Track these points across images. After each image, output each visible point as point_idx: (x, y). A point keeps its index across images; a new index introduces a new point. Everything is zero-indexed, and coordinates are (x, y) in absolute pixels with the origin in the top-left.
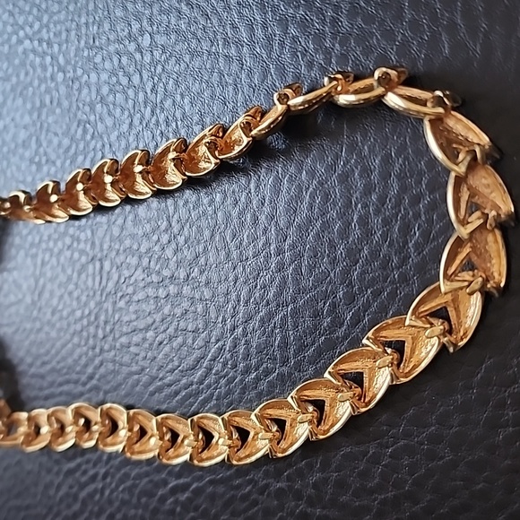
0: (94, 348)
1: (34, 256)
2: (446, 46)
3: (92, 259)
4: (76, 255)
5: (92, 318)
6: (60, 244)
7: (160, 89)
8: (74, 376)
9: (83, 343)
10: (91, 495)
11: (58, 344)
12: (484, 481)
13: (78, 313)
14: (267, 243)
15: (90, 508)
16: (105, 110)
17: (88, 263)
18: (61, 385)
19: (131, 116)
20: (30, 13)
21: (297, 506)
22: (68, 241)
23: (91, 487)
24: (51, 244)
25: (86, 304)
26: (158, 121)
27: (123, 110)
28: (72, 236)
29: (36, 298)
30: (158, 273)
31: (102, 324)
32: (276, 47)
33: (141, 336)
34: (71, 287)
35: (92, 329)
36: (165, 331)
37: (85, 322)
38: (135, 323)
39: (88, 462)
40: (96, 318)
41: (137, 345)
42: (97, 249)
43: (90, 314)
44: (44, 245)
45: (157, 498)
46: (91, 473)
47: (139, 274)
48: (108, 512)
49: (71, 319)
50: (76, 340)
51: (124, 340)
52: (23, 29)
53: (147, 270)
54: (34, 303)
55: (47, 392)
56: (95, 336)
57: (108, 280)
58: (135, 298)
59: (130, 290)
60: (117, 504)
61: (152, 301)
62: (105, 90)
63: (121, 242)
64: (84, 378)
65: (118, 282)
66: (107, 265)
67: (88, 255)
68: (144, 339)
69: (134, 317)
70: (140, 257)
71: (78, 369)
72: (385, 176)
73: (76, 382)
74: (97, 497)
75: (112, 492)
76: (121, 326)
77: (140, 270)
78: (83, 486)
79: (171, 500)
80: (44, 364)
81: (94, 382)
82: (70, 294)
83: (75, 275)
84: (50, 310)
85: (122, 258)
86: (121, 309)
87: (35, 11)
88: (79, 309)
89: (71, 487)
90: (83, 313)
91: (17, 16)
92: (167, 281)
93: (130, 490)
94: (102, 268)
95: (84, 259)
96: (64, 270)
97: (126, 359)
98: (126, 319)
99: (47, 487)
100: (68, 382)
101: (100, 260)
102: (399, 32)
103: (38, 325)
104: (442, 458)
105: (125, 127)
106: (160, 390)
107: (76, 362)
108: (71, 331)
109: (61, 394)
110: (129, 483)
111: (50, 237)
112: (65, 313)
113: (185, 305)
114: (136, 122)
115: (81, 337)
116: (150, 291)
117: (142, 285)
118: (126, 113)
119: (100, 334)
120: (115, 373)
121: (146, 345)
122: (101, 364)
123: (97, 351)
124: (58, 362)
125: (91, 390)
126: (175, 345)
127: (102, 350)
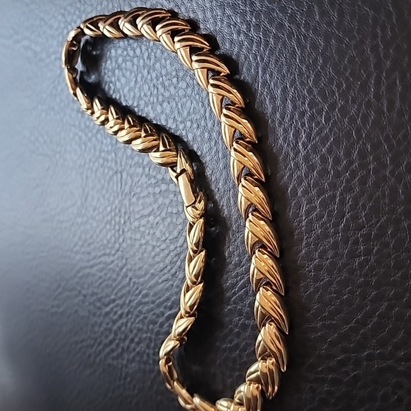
0: (119, 230)
1: (82, 174)
2: (317, 14)
3: (116, 172)
4: (106, 170)
5: (117, 211)
6: (96, 164)
7: (153, 57)
8: (108, 251)
9: (112, 228)
10: (120, 328)
11: (98, 232)
12: (348, 293)
13: (109, 209)
14: (217, 152)
15: (119, 337)
16: (121, 74)
17: (113, 175)
18: (100, 257)
19: (136, 77)
20: (74, 14)
21: (239, 320)
22: (101, 161)
23: (119, 323)
24: (91, 164)
25: (113, 203)
26: (151, 78)
27: (131, 72)
28: (104, 158)
29: (84, 201)
30: (155, 177)
31: (123, 214)
32: (219, 23)
33: (146, 219)
34: (104, 191)
35: (117, 219)
36: (160, 215)
37: (113, 214)
38: (142, 212)
39: (117, 306)
40: (119, 211)
41: (144, 226)
42: (119, 165)
43: (115, 208)
44: (87, 166)
45: (158, 324)
46: (119, 313)
47: (144, 179)
48: (130, 338)
49: (105, 213)
50: (108, 227)
51: (136, 223)
52: (70, 24)
53: (148, 176)
54: (82, 205)
55: (92, 263)
56: (119, 222)
58: (142, 195)
59: (139, 190)
60: (135, 331)
61: (151, 196)
62: (120, 60)
63: (133, 159)
64: (113, 252)
65: (131, 186)
66: (124, 175)
67: (113, 169)
68: (148, 221)
69: (141, 207)
70: (144, 168)
71: (110, 246)
72: (284, 100)
73: (109, 255)
74: (123, 328)
75: (132, 324)
76: (134, 214)
77: (144, 176)
78: (114, 322)
79: (167, 324)
80: (89, 244)
81: (120, 253)
82: (104, 196)
83: (106, 184)
84: (92, 208)
85: (133, 169)
86: (133, 203)
87: (77, 12)
88: (109, 206)
89: (108, 324)
90: (112, 208)
91: (66, 16)
92: (160, 182)
93: (142, 321)
94: (122, 177)
95: (111, 173)
96: (99, 182)
97: (138, 236)
98: (137, 209)
99: (93, 326)
100: (105, 254)
101: (121, 173)
102: (289, 7)
103: (85, 219)
104: (322, 280)
105: (132, 84)
106: (158, 254)
107: (109, 242)
108: (105, 221)
109: (100, 263)
110: (141, 317)
111: (90, 160)
112: (101, 210)
113: (172, 196)
114: (139, 79)
115: (111, 224)
116: (150, 189)
117: (145, 186)
118: (133, 74)
119: (122, 222)
120: (132, 246)
121: (149, 226)
122: (123, 241)
123: (121, 232)
124: (98, 242)
125: (117, 259)
126: (166, 223)
127: (123, 231)
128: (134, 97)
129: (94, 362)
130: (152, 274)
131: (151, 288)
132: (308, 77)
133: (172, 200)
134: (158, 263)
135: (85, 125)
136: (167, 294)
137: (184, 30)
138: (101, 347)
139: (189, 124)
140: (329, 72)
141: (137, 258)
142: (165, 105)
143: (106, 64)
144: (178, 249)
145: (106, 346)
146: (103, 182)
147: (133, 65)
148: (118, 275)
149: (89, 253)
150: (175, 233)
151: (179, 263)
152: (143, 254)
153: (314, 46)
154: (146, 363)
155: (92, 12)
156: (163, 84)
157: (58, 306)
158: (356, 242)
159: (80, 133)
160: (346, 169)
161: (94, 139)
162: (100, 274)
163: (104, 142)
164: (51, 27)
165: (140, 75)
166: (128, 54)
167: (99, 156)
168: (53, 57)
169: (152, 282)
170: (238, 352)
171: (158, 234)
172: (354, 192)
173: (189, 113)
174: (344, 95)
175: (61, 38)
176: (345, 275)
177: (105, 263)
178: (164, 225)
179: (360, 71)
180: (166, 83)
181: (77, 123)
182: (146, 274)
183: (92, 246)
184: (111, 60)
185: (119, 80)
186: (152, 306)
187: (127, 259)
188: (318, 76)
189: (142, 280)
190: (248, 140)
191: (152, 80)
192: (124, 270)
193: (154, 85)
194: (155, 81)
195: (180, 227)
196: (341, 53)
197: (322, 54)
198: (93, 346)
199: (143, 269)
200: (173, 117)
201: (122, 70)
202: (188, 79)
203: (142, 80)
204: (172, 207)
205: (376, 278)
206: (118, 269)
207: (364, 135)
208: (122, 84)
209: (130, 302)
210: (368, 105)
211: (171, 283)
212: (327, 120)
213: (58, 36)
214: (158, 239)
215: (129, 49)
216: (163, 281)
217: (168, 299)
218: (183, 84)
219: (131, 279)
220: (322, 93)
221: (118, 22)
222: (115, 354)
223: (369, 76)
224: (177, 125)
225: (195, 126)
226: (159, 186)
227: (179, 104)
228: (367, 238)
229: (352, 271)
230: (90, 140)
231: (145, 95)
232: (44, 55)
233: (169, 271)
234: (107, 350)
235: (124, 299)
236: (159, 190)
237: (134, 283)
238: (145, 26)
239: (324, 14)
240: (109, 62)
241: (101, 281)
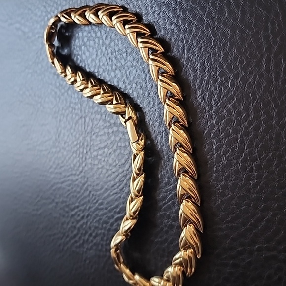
0: (82, 158)
1: (56, 118)
3: (81, 118)
4: (74, 116)
5: (82, 144)
6: (67, 111)
7: (109, 38)
8: (74, 172)
9: (78, 156)
10: (82, 226)
11: (67, 158)
12: (245, 205)
13: (75, 143)
14: (154, 105)
15: (81, 232)
16: (86, 49)
17: (79, 119)
18: (68, 176)
19: (97, 51)
20: (53, 6)
21: (168, 222)
22: (70, 109)
23: (81, 223)
24: (63, 111)
25: (78, 139)
26: (108, 53)
27: (93, 48)
28: (72, 108)
29: (57, 137)
30: (109, 122)
31: (85, 147)
32: (157, 17)
33: (102, 151)
34: (72, 131)
35: (81, 150)
36: (112, 148)
37: (78, 146)
38: (100, 145)
39: (80, 210)
40: (83, 144)
41: (100, 155)
42: (83, 113)
43: (80, 143)
44: (60, 113)
45: (110, 224)
46: (82, 215)
47: (101, 123)
48: (89, 233)
49: (73, 146)
50: (75, 155)
51: (95, 153)
52: (50, 14)
53: (105, 121)
54: (56, 139)
55: (62, 180)
56: (83, 152)
57: (88, 126)
58: (100, 134)
59: (97, 130)
60: (93, 229)
61: (106, 135)
62: (86, 40)
63: (93, 108)
64: (78, 173)
65: (92, 127)
66: (87, 119)
67: (79, 115)
68: (104, 152)
69: (99, 142)
70: (101, 115)
71: (76, 168)
72: (202, 71)
73: (75, 175)
74: (84, 226)
75: (91, 223)
76: (94, 147)
77: (101, 121)
78: (78, 222)
79: (116, 224)
80: (61, 167)
81: (83, 174)
82: (72, 134)
83: (74, 125)
84: (63, 142)
85: (93, 116)
86: (93, 139)
87: (55, 5)
88: (76, 140)
89: (73, 223)
90: (77, 142)
91: (47, 8)
92: (113, 125)
93: (98, 221)
94: (85, 121)
95: (77, 118)
96: (69, 123)
97: (96, 162)
98: (95, 144)
99: (63, 224)
100: (72, 175)
101: (85, 118)
102: (207, 7)
103: (58, 149)
104: (227, 195)
105: (94, 56)
106: (110, 175)
107: (75, 165)
108: (73, 151)
109: (68, 180)
110: (98, 218)
111: (63, 109)
112: (70, 143)
113: (121, 135)
114: (99, 53)
115: (77, 154)
116: (106, 130)
117: (102, 127)
118: (95, 50)
119: (85, 152)
120: (92, 169)
121: (104, 155)
122: (86, 165)
123: (84, 159)
124: (67, 166)
125: (81, 177)
126: (117, 154)
127: (86, 159)
128: (95, 66)
129: (63, 249)
130: (106, 189)
131: (104, 199)
132: (219, 55)
133: (121, 138)
134: (110, 181)
135: (60, 84)
136: (116, 203)
137: (132, 20)
138: (68, 239)
139: (134, 85)
140: (235, 53)
141: (95, 177)
142: (117, 72)
143: (75, 42)
144: (125, 172)
145: (72, 238)
146: (71, 124)
147: (95, 44)
148: (81, 189)
149: (61, 173)
150: (123, 161)
151: (125, 182)
152: (99, 174)
153: (224, 35)
154: (100, 251)
155: (66, 5)
156: (116, 57)
157: (38, 210)
158: (251, 170)
159: (56, 90)
160: (245, 119)
161: (66, 94)
162: (68, 188)
163: (73, 96)
164: (36, 15)
165: (100, 51)
166: (91, 36)
167: (69, 106)
168: (37, 36)
169: (106, 195)
170: (166, 244)
171: (111, 161)
172: (250, 135)
173: (134, 78)
174: (244, 69)
175: (43, 23)
176: (243, 192)
177: (72, 180)
178: (115, 155)
179: (256, 53)
180: (119, 57)
181: (54, 82)
182: (101, 189)
183: (63, 169)
184: (79, 39)
185: (84, 53)
186: (105, 211)
187: (88, 178)
188: (226, 55)
189: (98, 193)
190: (176, 97)
191: (108, 54)
192: (86, 186)
193: (110, 58)
194: (110, 55)
195: (127, 157)
196: (243, 40)
197: (230, 40)
198: (62, 238)
199: (100, 185)
200: (123, 80)
201: (86, 47)
202: (134, 54)
203: (101, 54)
204: (121, 142)
205: (265, 195)
206: (81, 185)
207: (258, 96)
208: (86, 57)
209: (90, 208)
210: (262, 76)
211: (119, 195)
212: (233, 86)
213: (41, 21)
214: (111, 165)
215: (92, 32)
216: (114, 194)
217: (117, 207)
218: (130, 58)
219: (90, 192)
220: (229, 67)
221: (85, 13)
222: (78, 244)
223: (262, 56)
224: (125, 86)
225: (138, 87)
226: (112, 128)
227: (128, 72)
228: (259, 167)
229: (248, 190)
230: (63, 94)
231: (103, 64)
232: (30, 34)
233: (118, 187)
234: (72, 241)
235: (85, 206)
236: (112, 131)
237: (93, 195)
238: (104, 17)
239: (231, 12)
240: (77, 41)
241: (69, 193)
